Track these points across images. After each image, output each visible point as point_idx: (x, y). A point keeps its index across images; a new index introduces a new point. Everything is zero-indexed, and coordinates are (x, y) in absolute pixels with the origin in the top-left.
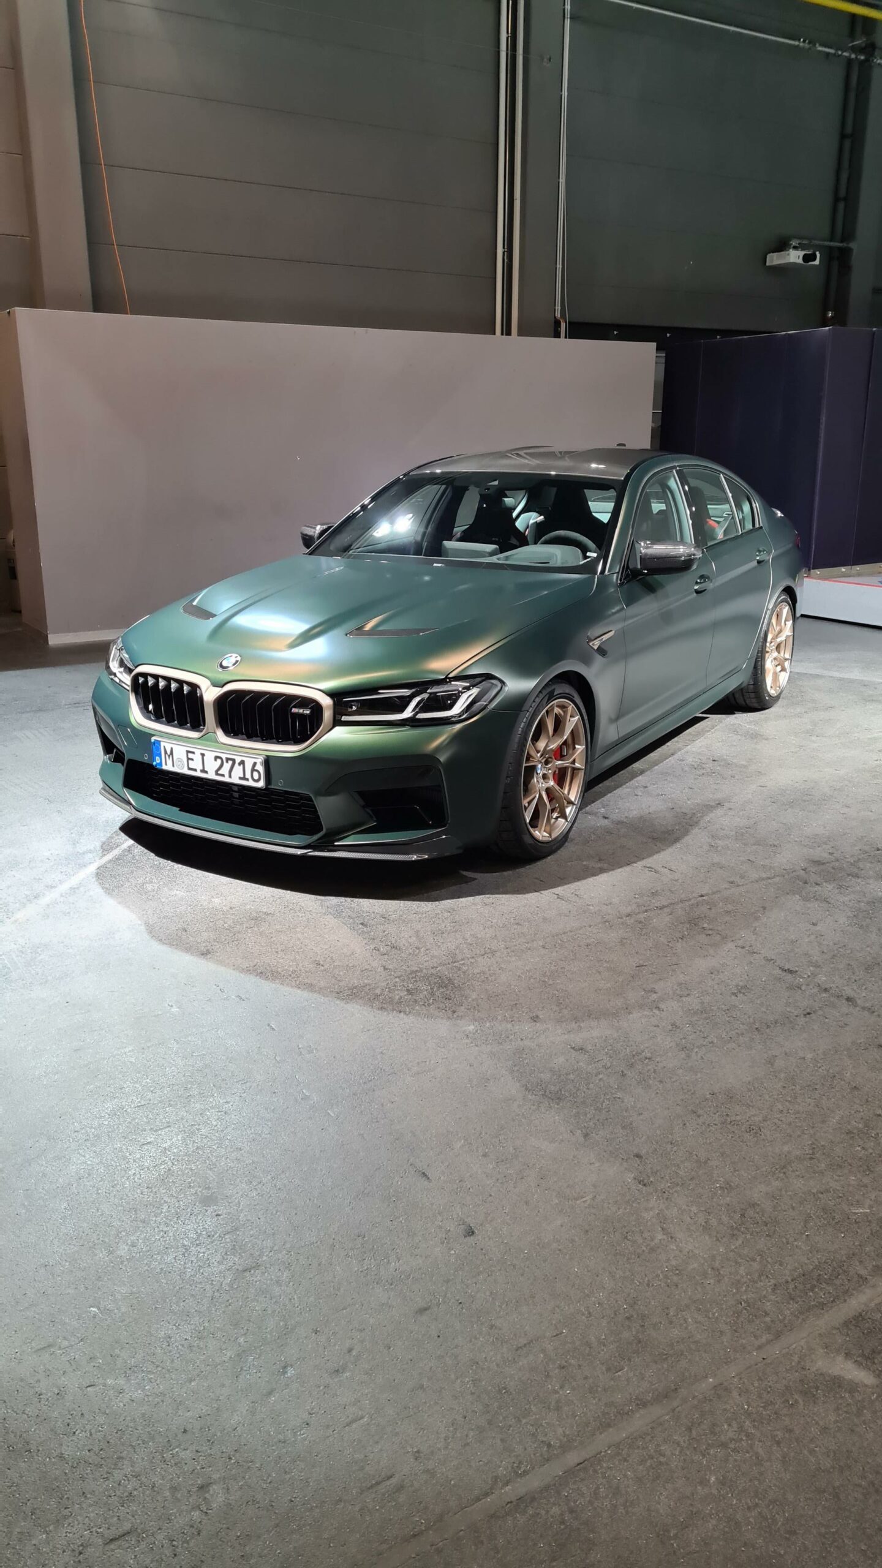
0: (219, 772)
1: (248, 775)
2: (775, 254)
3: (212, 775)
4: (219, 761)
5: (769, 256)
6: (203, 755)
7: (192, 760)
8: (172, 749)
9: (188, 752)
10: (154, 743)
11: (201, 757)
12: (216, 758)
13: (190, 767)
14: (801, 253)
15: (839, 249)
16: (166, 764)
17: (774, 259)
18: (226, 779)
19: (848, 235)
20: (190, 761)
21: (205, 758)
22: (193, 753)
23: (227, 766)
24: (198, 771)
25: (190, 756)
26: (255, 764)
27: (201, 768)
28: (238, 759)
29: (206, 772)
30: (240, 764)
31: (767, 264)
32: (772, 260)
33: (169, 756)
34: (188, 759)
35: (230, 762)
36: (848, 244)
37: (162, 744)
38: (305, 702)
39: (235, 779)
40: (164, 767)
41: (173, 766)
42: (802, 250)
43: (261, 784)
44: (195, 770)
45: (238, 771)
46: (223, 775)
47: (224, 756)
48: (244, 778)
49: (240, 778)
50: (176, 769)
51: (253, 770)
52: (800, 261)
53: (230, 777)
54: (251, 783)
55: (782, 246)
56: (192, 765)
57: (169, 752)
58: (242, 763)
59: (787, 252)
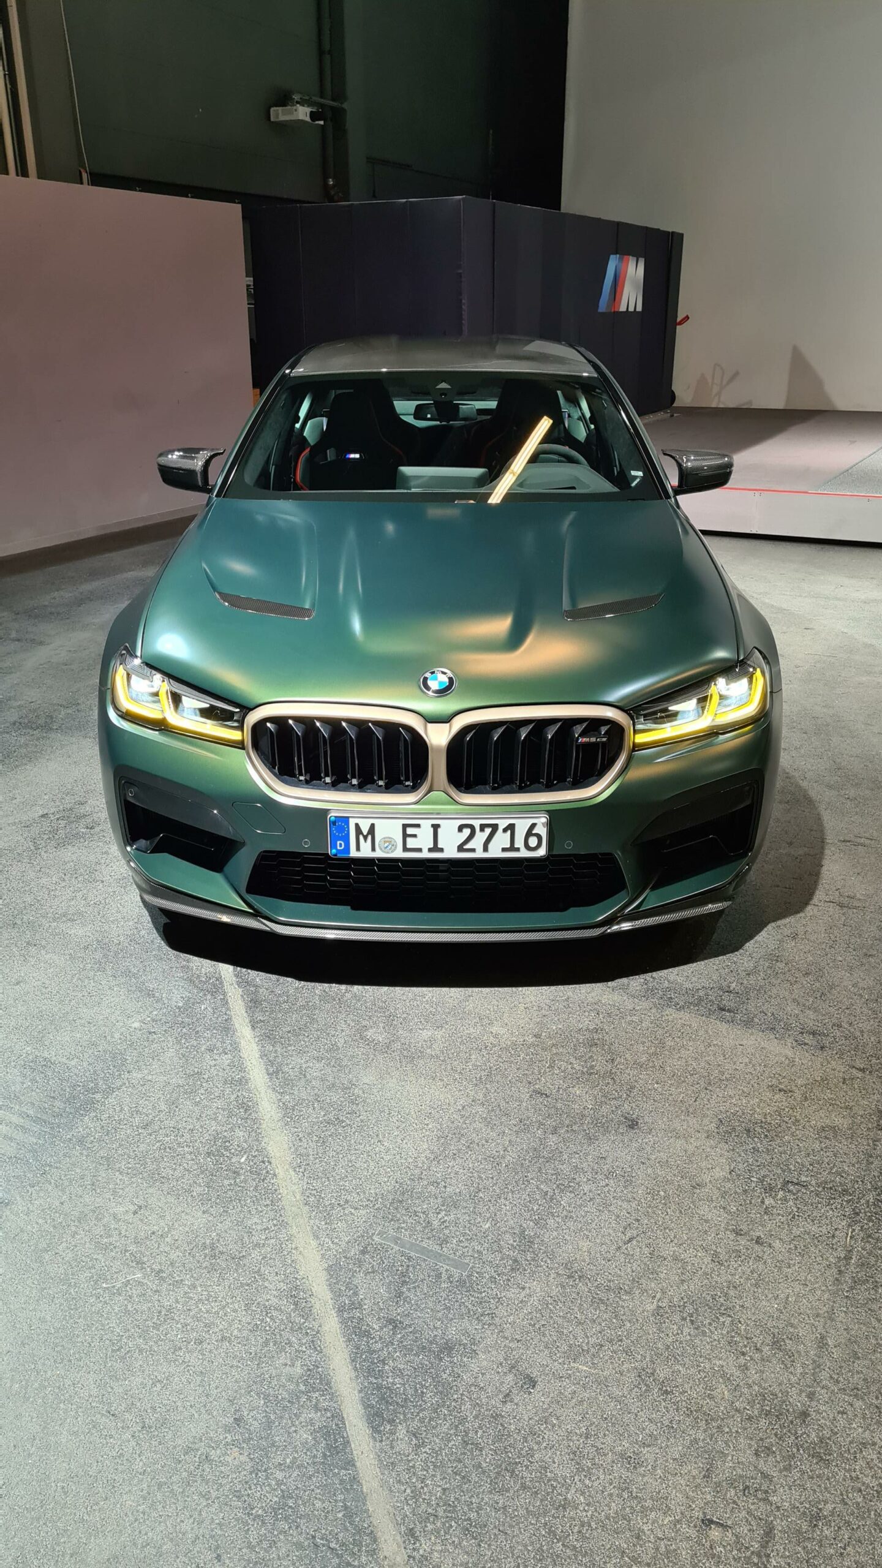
0: (466, 847)
1: (519, 843)
2: (280, 109)
3: (450, 852)
4: (467, 832)
5: (272, 109)
6: (436, 827)
7: (415, 836)
8: (373, 826)
9: (405, 826)
10: (334, 823)
11: (432, 829)
12: (461, 828)
13: (408, 846)
14: (308, 110)
15: (332, 108)
16: (358, 849)
17: (279, 114)
18: (480, 854)
19: (339, 95)
20: (409, 840)
21: (440, 830)
22: (418, 826)
23: (481, 837)
24: (425, 850)
25: (410, 831)
26: (533, 826)
27: (431, 846)
28: (503, 824)
29: (442, 850)
30: (505, 830)
31: (272, 119)
32: (277, 116)
33: (365, 838)
34: (405, 836)
35: (488, 831)
36: (342, 103)
37: (352, 823)
38: (594, 724)
39: (496, 851)
40: (354, 853)
41: (373, 849)
42: (308, 106)
43: (542, 852)
44: (420, 850)
45: (501, 840)
46: (473, 850)
47: (477, 824)
48: (512, 848)
49: (504, 850)
50: (379, 854)
51: (529, 833)
52: (308, 119)
53: (486, 849)
54: (524, 853)
55: (284, 99)
56: (411, 843)
57: (365, 831)
58: (511, 828)
59: (295, 108)
